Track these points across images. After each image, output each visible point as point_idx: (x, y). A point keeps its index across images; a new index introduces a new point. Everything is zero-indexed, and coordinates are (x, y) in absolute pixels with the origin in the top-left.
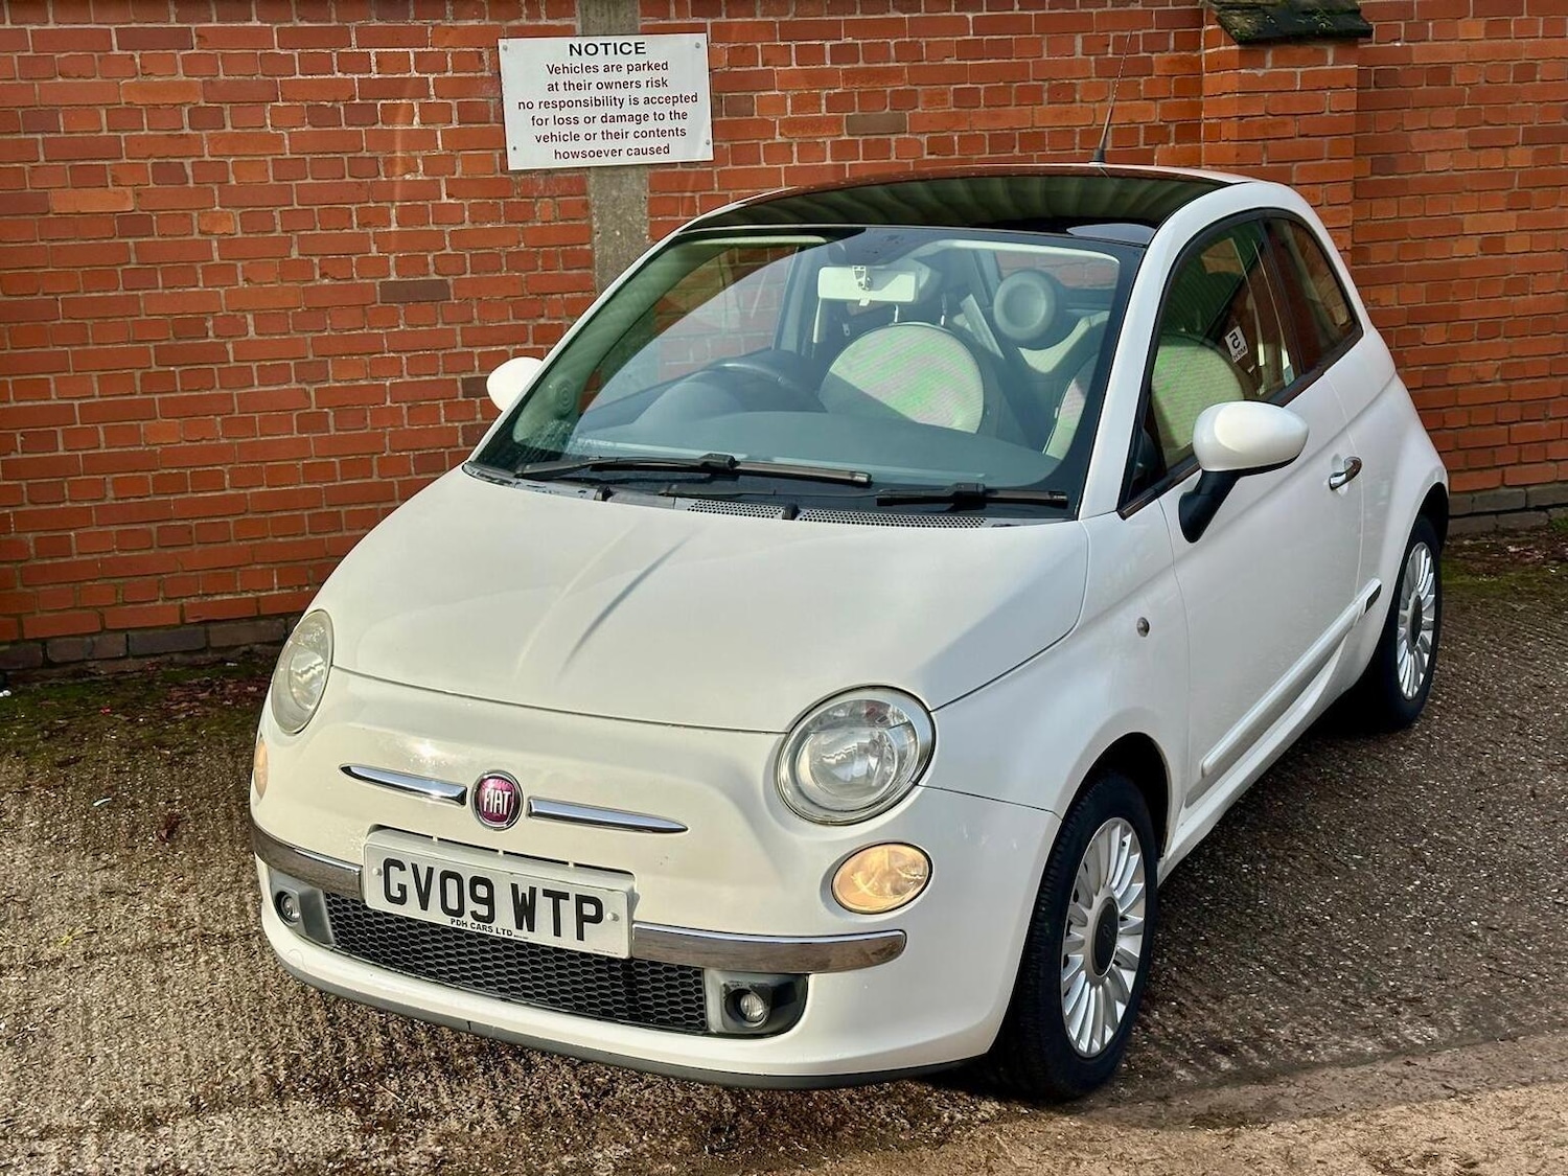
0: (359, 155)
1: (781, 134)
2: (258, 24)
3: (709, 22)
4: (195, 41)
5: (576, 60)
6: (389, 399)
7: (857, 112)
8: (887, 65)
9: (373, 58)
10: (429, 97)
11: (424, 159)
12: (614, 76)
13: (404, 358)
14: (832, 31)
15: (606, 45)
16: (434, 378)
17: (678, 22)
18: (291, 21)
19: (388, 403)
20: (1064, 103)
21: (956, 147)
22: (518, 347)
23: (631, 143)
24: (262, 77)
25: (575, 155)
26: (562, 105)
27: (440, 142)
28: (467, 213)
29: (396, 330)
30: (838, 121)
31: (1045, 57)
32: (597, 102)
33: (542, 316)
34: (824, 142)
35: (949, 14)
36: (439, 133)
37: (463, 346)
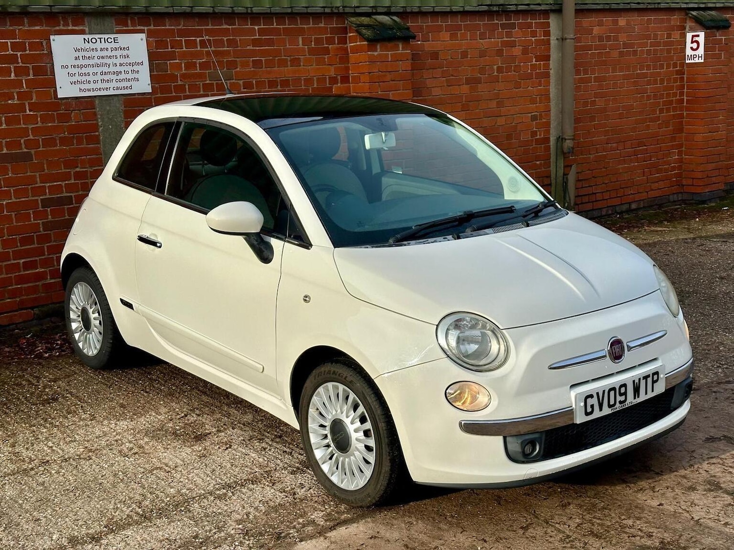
1: (181, 80)
3: (146, 28)
5: (87, 45)
6: (5, 211)
7: (212, 71)
8: (224, 49)
10: (18, 63)
11: (18, 93)
12: (104, 53)
13: (12, 190)
14: (199, 33)
15: (100, 38)
16: (27, 199)
17: (132, 28)
19: (5, 213)
20: (297, 66)
21: (255, 86)
22: (67, 182)
23: (114, 84)
25: (89, 90)
26: (82, 66)
27: (24, 85)
28: (39, 119)
29: (7, 176)
30: (205, 74)
31: (288, 47)
32: (98, 66)
33: (77, 167)
34: (199, 84)
35: (248, 26)
36: (24, 81)
37: (40, 183)
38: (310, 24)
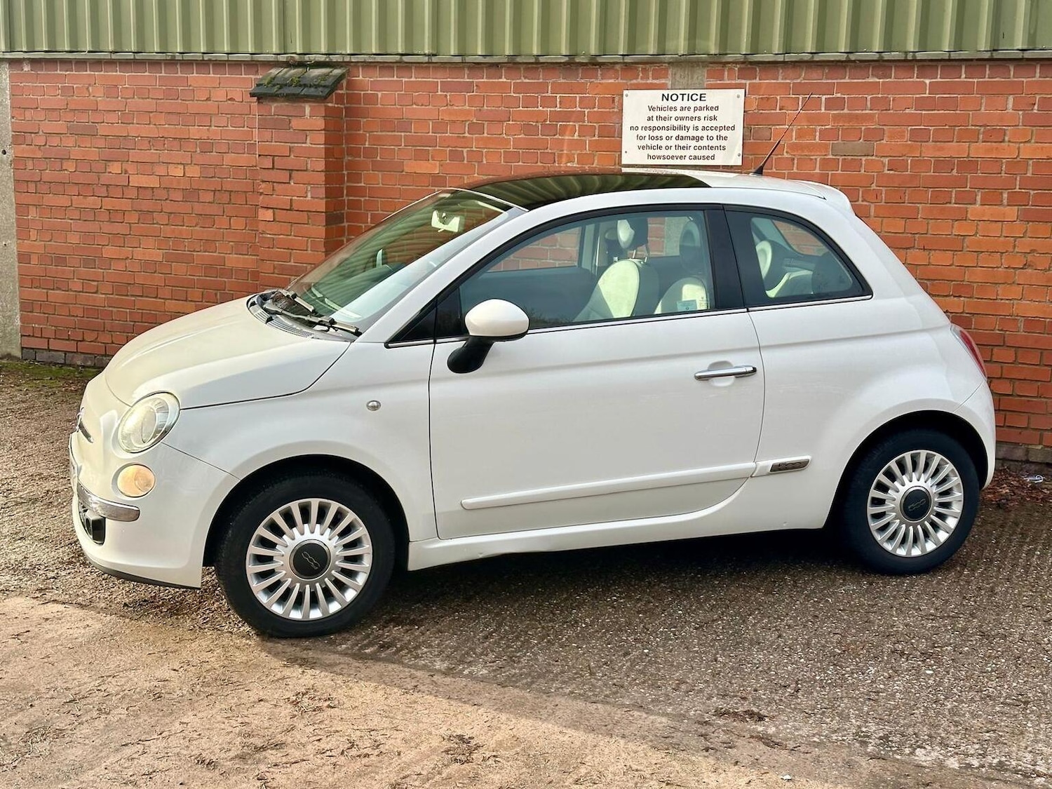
0: (546, 151)
1: (787, 152)
2: (505, 80)
3: (748, 82)
4: (475, 88)
5: (665, 103)
7: (840, 141)
8: (864, 112)
9: (558, 100)
10: (584, 122)
11: (579, 155)
12: (685, 114)
14: (829, 89)
15: (683, 95)
17: (728, 82)
18: (520, 79)
20: (995, 142)
21: (909, 167)
23: (692, 152)
24: (503, 108)
25: (659, 157)
26: (655, 128)
27: (587, 147)
30: (826, 147)
31: (983, 111)
32: (674, 128)
34: (816, 159)
35: (911, 80)
36: (587, 142)
38: (1035, 77)
